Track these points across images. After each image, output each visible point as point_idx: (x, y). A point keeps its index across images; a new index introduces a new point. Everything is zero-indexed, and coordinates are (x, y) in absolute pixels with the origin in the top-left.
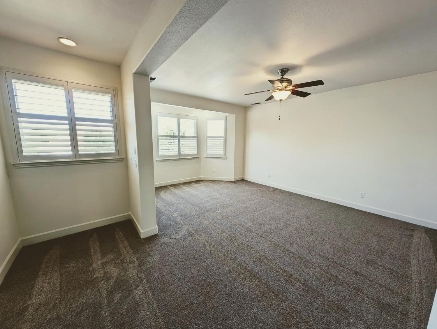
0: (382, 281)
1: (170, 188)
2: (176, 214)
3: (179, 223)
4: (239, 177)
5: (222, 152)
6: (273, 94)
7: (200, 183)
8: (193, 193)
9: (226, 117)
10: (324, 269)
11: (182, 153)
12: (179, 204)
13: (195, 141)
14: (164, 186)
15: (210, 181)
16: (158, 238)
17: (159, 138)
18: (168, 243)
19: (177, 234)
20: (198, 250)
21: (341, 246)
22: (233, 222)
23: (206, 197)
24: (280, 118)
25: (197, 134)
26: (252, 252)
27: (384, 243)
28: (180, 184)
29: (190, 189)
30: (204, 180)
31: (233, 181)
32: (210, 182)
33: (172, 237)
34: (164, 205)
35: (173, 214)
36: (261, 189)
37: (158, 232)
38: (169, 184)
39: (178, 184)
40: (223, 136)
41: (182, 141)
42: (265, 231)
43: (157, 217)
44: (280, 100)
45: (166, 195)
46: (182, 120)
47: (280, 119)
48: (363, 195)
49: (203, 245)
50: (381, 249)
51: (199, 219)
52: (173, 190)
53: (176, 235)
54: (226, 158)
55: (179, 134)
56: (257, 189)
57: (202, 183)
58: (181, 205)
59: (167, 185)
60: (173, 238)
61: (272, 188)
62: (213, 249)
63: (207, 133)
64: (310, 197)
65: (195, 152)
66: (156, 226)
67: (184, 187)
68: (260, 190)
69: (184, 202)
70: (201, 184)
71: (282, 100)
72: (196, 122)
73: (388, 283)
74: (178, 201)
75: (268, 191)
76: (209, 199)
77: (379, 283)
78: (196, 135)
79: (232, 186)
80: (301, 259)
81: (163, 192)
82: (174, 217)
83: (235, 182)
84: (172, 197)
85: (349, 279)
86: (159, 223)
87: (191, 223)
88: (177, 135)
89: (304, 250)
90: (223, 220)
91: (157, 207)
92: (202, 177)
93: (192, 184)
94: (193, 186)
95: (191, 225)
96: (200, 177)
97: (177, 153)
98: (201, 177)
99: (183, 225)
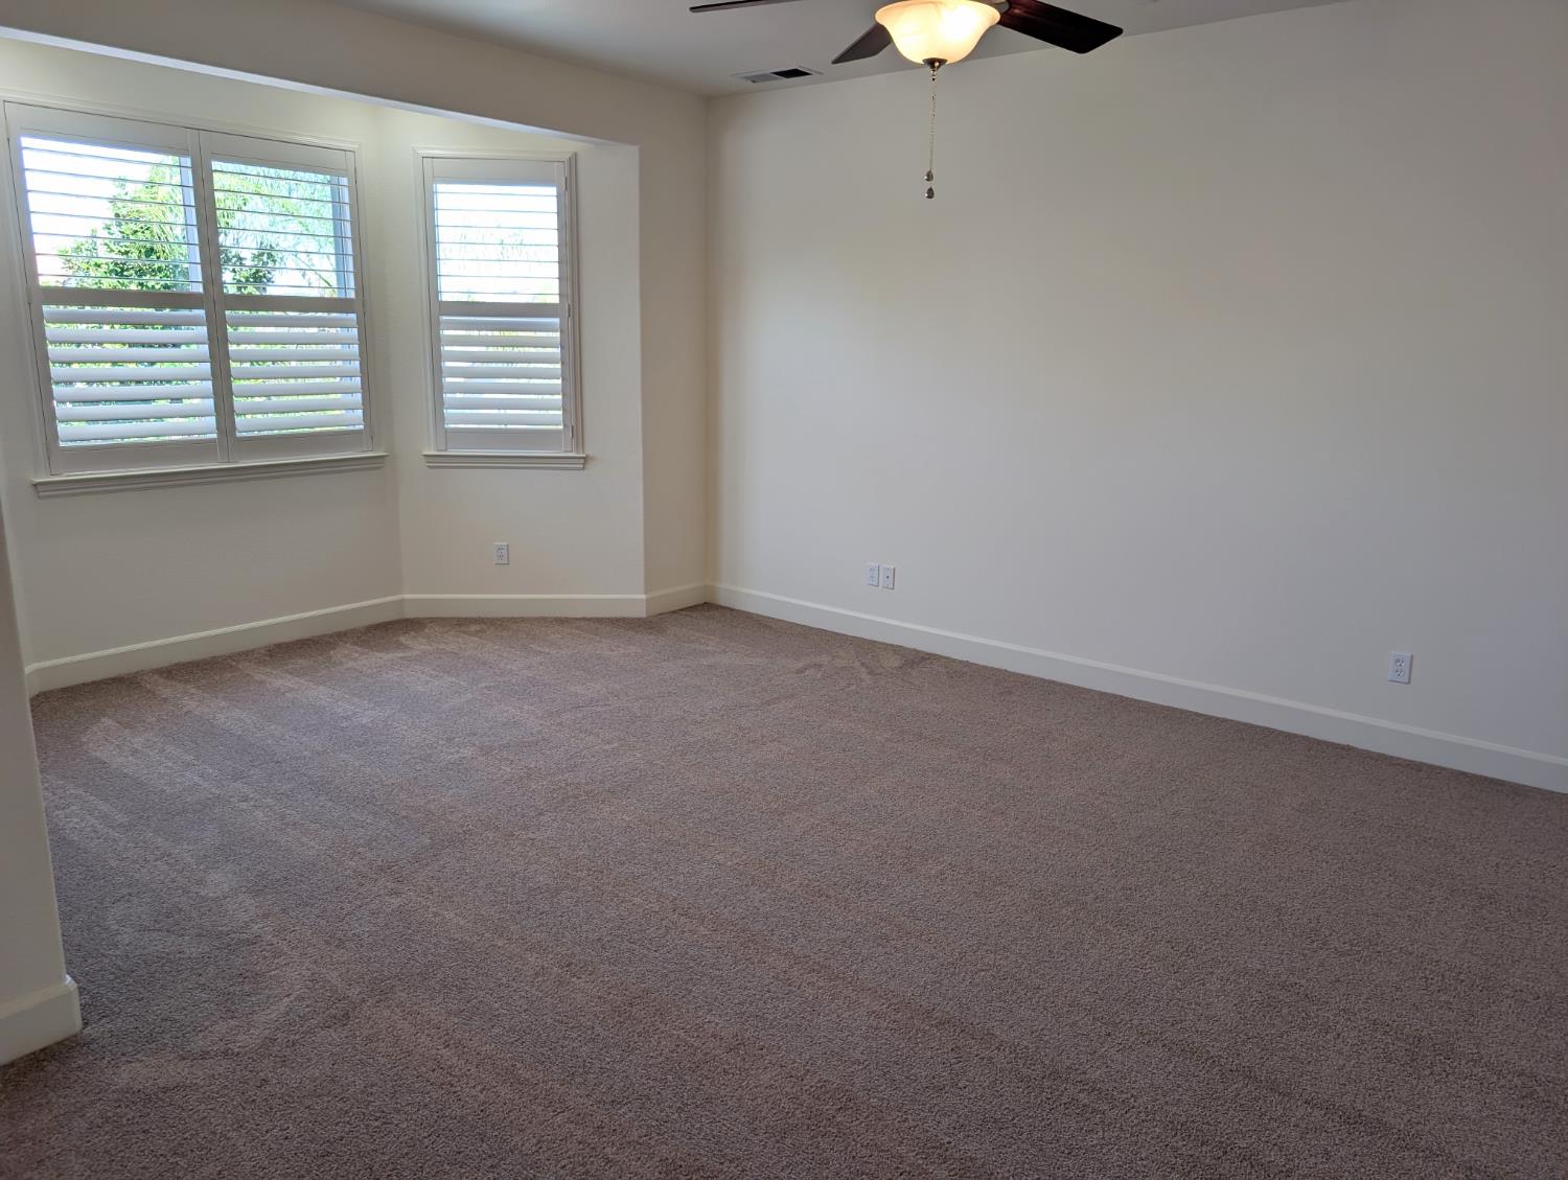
0: (1480, 1144)
1: (166, 690)
2: (220, 880)
3: (250, 943)
4: (682, 590)
5: (552, 417)
6: (888, 18)
7: (399, 646)
8: (346, 718)
9: (573, 162)
10: (1183, 1119)
11: (247, 423)
12: (244, 805)
13: (343, 337)
14: (117, 681)
15: (473, 628)
16: (80, 1068)
17: (45, 308)
18: (165, 1090)
19: (232, 1023)
20: (398, 1111)
21: (1283, 978)
22: (637, 900)
23: (449, 740)
24: (933, 184)
25: (360, 287)
26: (765, 1078)
27: (1500, 931)
28: (245, 655)
29: (321, 688)
30: (433, 620)
31: (641, 612)
32: (476, 633)
33: (199, 1043)
34: (122, 819)
35: (201, 882)
36: (824, 659)
37: (79, 1023)
38: (155, 666)
39: (231, 657)
40: (555, 300)
41: (248, 337)
42: (844, 935)
43: (66, 917)
44: (931, 62)
45: (138, 742)
46: (227, 177)
47: (931, 193)
48: (1405, 666)
49: (433, 1076)
50: (1484, 967)
51: (396, 902)
52: (193, 704)
53: (222, 1027)
54: (586, 459)
55: (212, 279)
56: (800, 665)
57: (417, 645)
58: (259, 814)
59: (141, 673)
60: (204, 1055)
61: (897, 650)
62: (504, 1091)
63: (432, 276)
64: (1122, 699)
65: (355, 419)
66: (63, 979)
67: (282, 681)
68: (818, 666)
69: (286, 787)
70: (407, 647)
71: (942, 62)
72: (346, 191)
73: (1509, 1150)
74: (238, 785)
75: (871, 673)
76: (467, 752)
77: (1462, 1155)
78: (352, 295)
79: (633, 649)
80: (1058, 1082)
81: (107, 721)
82: (204, 899)
83: (650, 625)
84: (189, 758)
85: (1313, 1160)
86: (80, 955)
87: (339, 934)
88: (200, 289)
89: (1075, 1023)
90: (574, 890)
91: (60, 841)
92: (415, 597)
93: (339, 653)
94: (351, 664)
95: (341, 944)
96: (402, 601)
97: (205, 426)
98: (407, 596)
99: (277, 954)
